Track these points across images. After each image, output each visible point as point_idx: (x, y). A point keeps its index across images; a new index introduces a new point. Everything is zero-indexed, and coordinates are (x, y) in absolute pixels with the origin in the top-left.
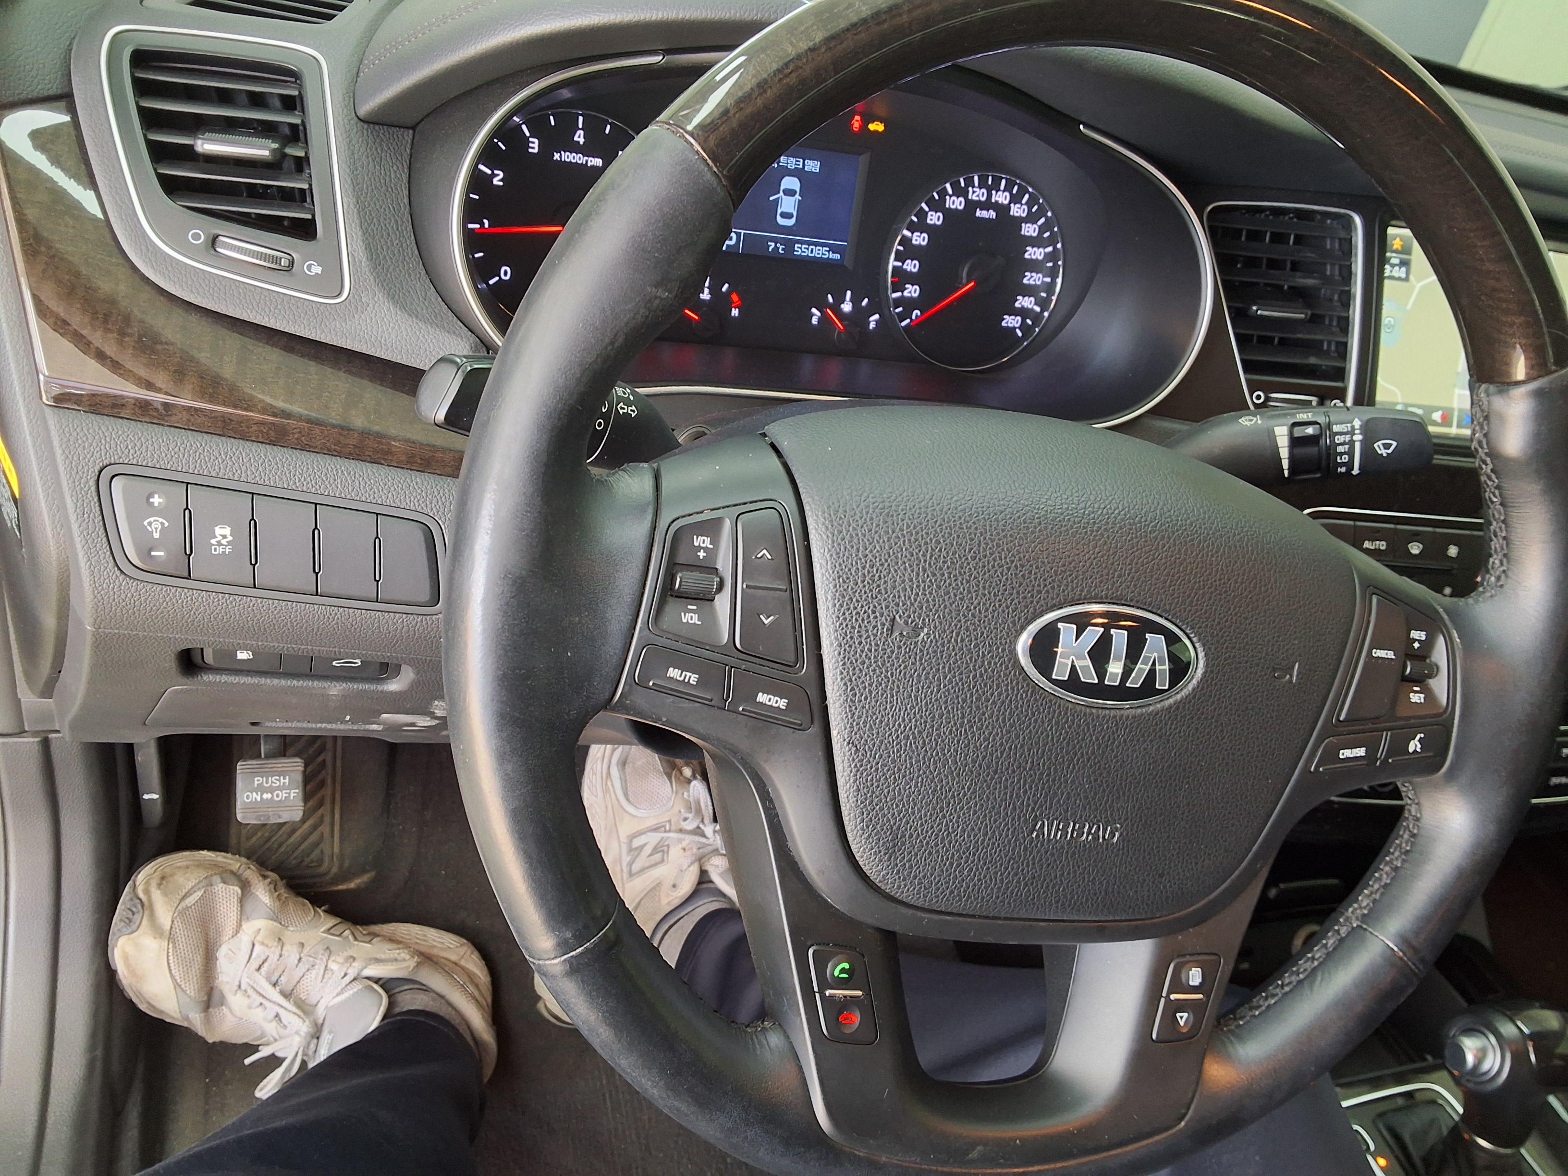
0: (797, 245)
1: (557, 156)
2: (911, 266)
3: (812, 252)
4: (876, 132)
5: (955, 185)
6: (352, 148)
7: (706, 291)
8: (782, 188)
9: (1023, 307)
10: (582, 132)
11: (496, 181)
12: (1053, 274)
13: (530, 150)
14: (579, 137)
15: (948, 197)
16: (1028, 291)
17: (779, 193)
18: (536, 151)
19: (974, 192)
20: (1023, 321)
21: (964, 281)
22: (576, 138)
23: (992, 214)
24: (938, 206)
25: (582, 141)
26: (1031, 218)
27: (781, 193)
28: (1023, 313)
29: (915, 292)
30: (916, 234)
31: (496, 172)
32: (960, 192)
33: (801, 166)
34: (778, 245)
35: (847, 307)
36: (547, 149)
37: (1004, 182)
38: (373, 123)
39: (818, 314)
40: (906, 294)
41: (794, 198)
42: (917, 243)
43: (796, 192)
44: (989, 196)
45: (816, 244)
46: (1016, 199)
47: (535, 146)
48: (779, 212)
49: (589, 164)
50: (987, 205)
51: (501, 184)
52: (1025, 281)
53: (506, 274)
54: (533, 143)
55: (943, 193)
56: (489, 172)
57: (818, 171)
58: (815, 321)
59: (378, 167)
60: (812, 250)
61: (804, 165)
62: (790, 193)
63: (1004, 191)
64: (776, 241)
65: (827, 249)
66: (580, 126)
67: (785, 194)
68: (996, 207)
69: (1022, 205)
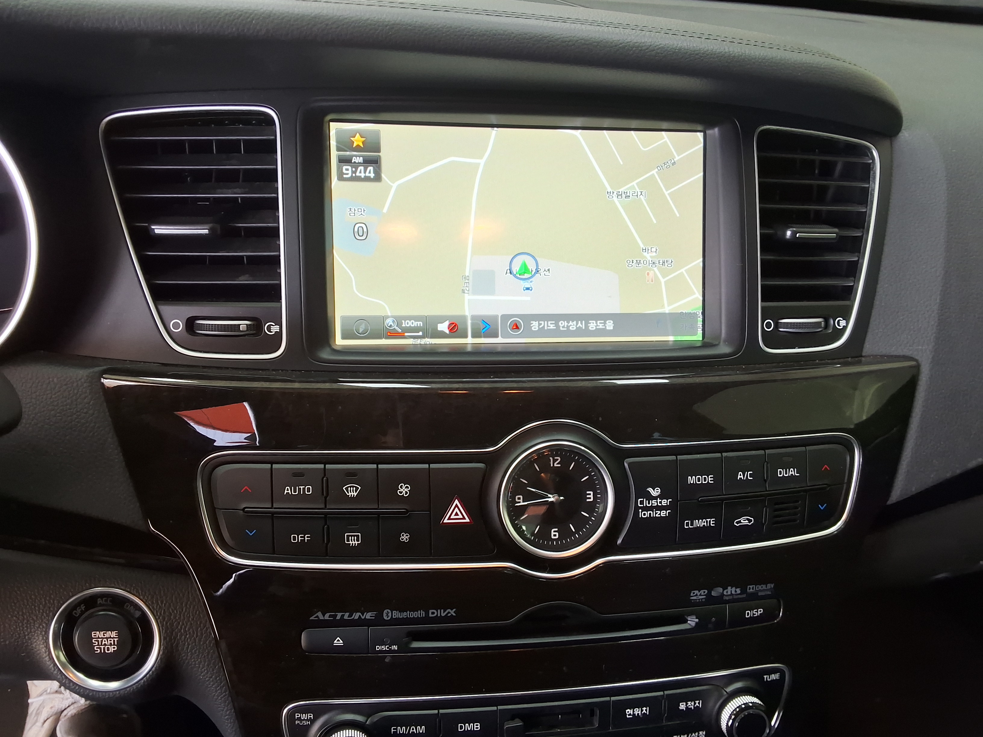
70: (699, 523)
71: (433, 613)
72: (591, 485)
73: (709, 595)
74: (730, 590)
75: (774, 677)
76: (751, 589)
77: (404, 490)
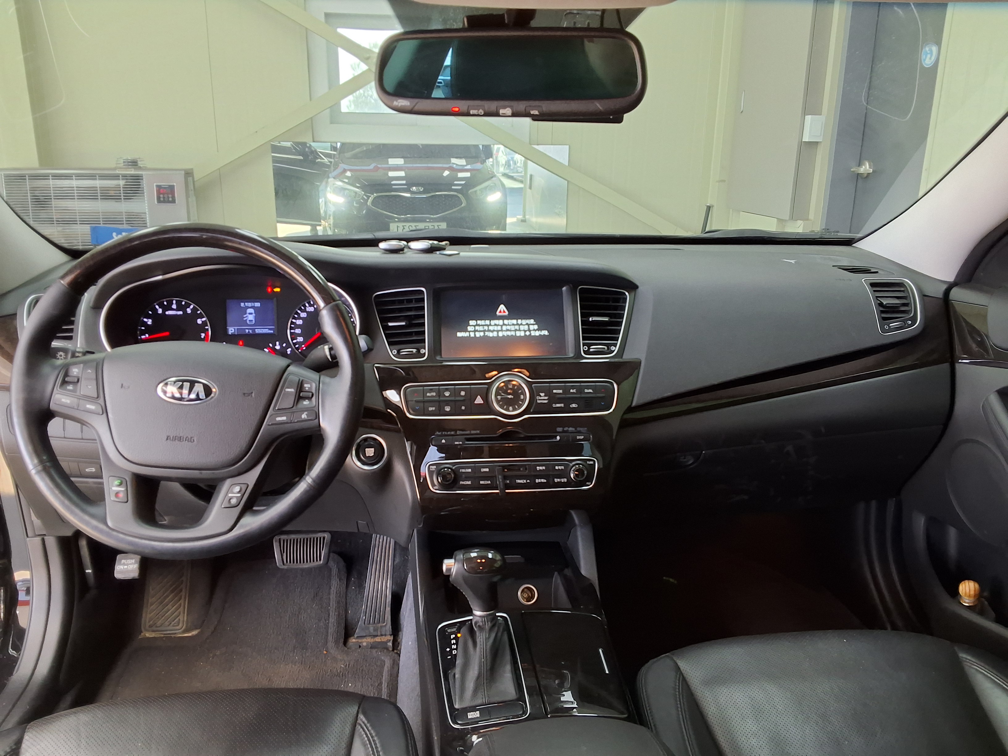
70: (558, 405)
71: (473, 432)
72: (522, 393)
73: (563, 430)
74: (571, 429)
75: (592, 463)
76: (578, 429)
77: (463, 393)
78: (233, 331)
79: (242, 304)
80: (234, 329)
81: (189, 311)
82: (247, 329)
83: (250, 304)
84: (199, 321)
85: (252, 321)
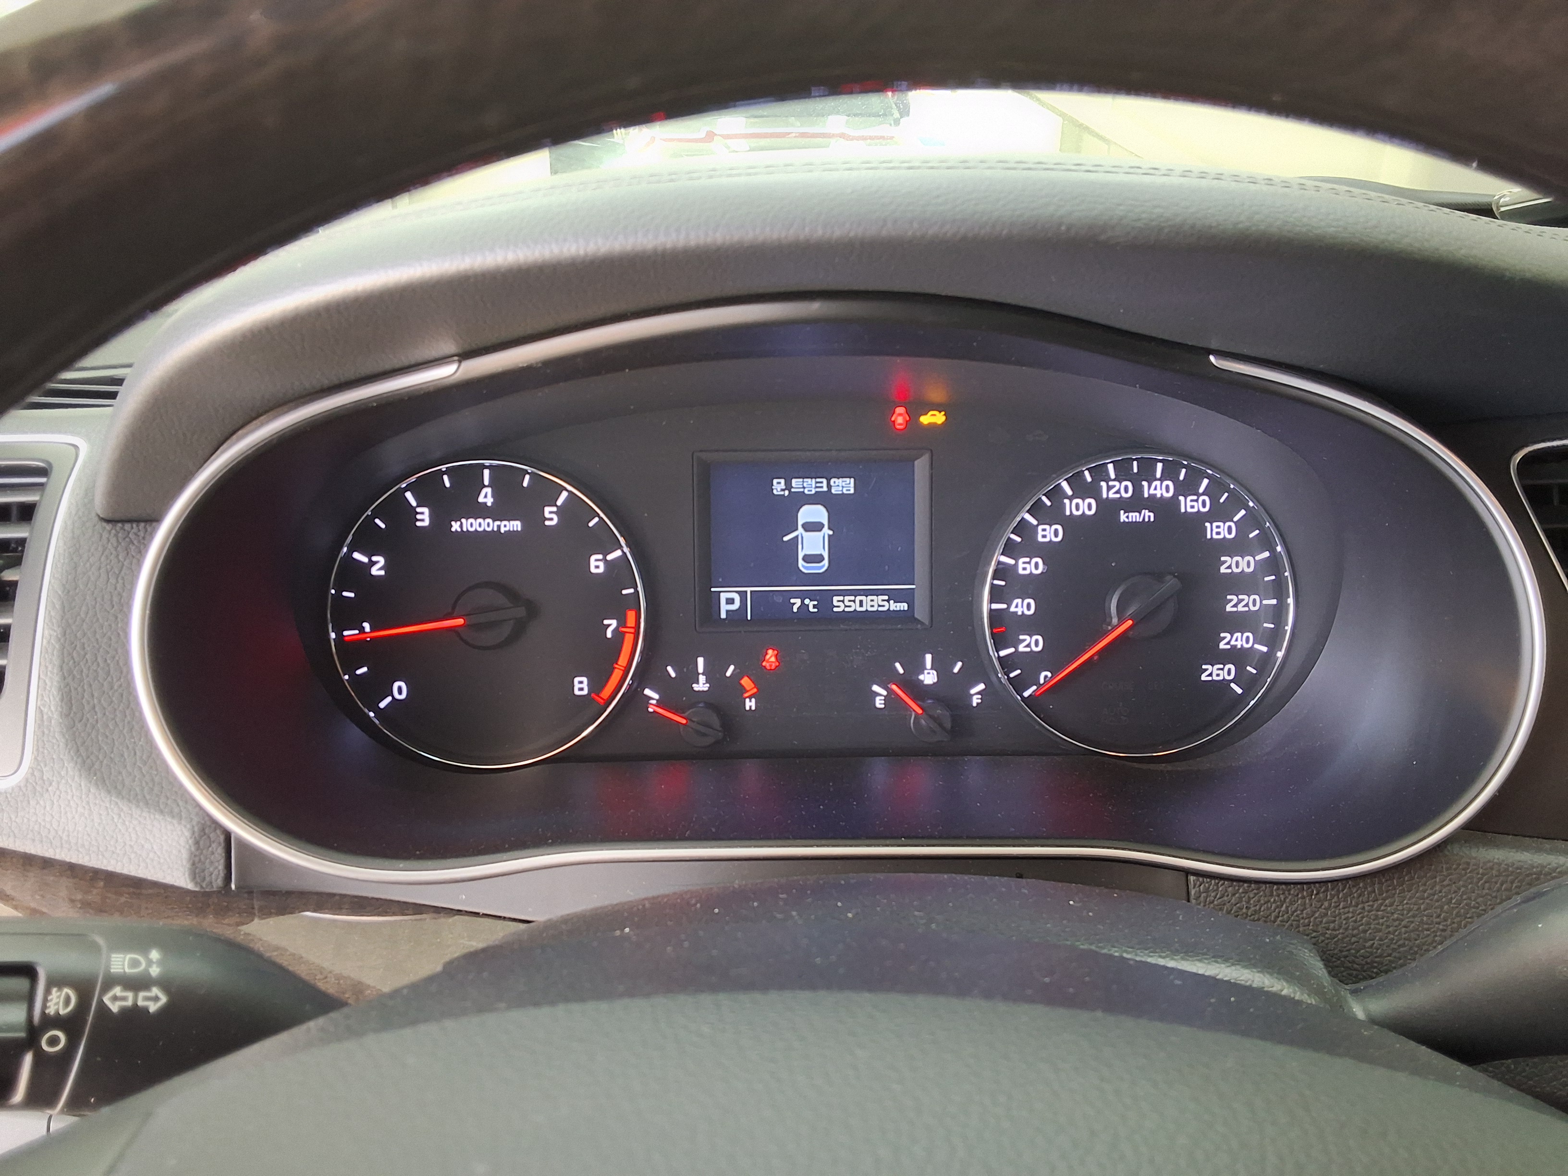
0: (835, 599)
1: (455, 526)
2: (1022, 607)
3: (861, 605)
4: (932, 426)
5: (1076, 481)
6: (75, 559)
7: (702, 679)
8: (800, 523)
9: (1234, 647)
10: (488, 490)
11: (376, 571)
12: (1279, 591)
13: (419, 524)
14: (486, 496)
15: (1067, 501)
16: (1238, 622)
17: (797, 529)
18: (426, 523)
19: (1109, 488)
20: (1240, 670)
21: (1115, 621)
22: (481, 499)
23: (1148, 515)
24: (1053, 515)
25: (489, 501)
26: (1218, 513)
27: (800, 530)
28: (1236, 656)
29: (1037, 644)
30: (1022, 560)
31: (374, 559)
32: (1082, 490)
33: (825, 489)
34: (807, 601)
35: (929, 678)
36: (441, 520)
37: (1160, 466)
38: (123, 521)
39: (885, 693)
40: (1022, 648)
41: (821, 534)
42: (1027, 572)
43: (822, 525)
44: (1138, 489)
45: (867, 593)
46: (1187, 488)
47: (424, 517)
48: (801, 555)
49: (503, 530)
50: (1136, 503)
51: (382, 573)
52: (1229, 608)
53: (400, 691)
54: (422, 513)
55: (1056, 494)
56: (365, 559)
57: (852, 491)
58: (879, 703)
59: (113, 580)
60: (861, 602)
61: (829, 486)
62: (812, 527)
63: (1161, 480)
64: (802, 595)
65: (886, 598)
66: (486, 482)
67: (806, 530)
68: (1153, 503)
69: (1199, 495)
78: (736, 606)
79: (778, 486)
80: (743, 595)
81: (551, 516)
82: (796, 595)
83: (809, 486)
84: (596, 565)
85: (818, 558)
